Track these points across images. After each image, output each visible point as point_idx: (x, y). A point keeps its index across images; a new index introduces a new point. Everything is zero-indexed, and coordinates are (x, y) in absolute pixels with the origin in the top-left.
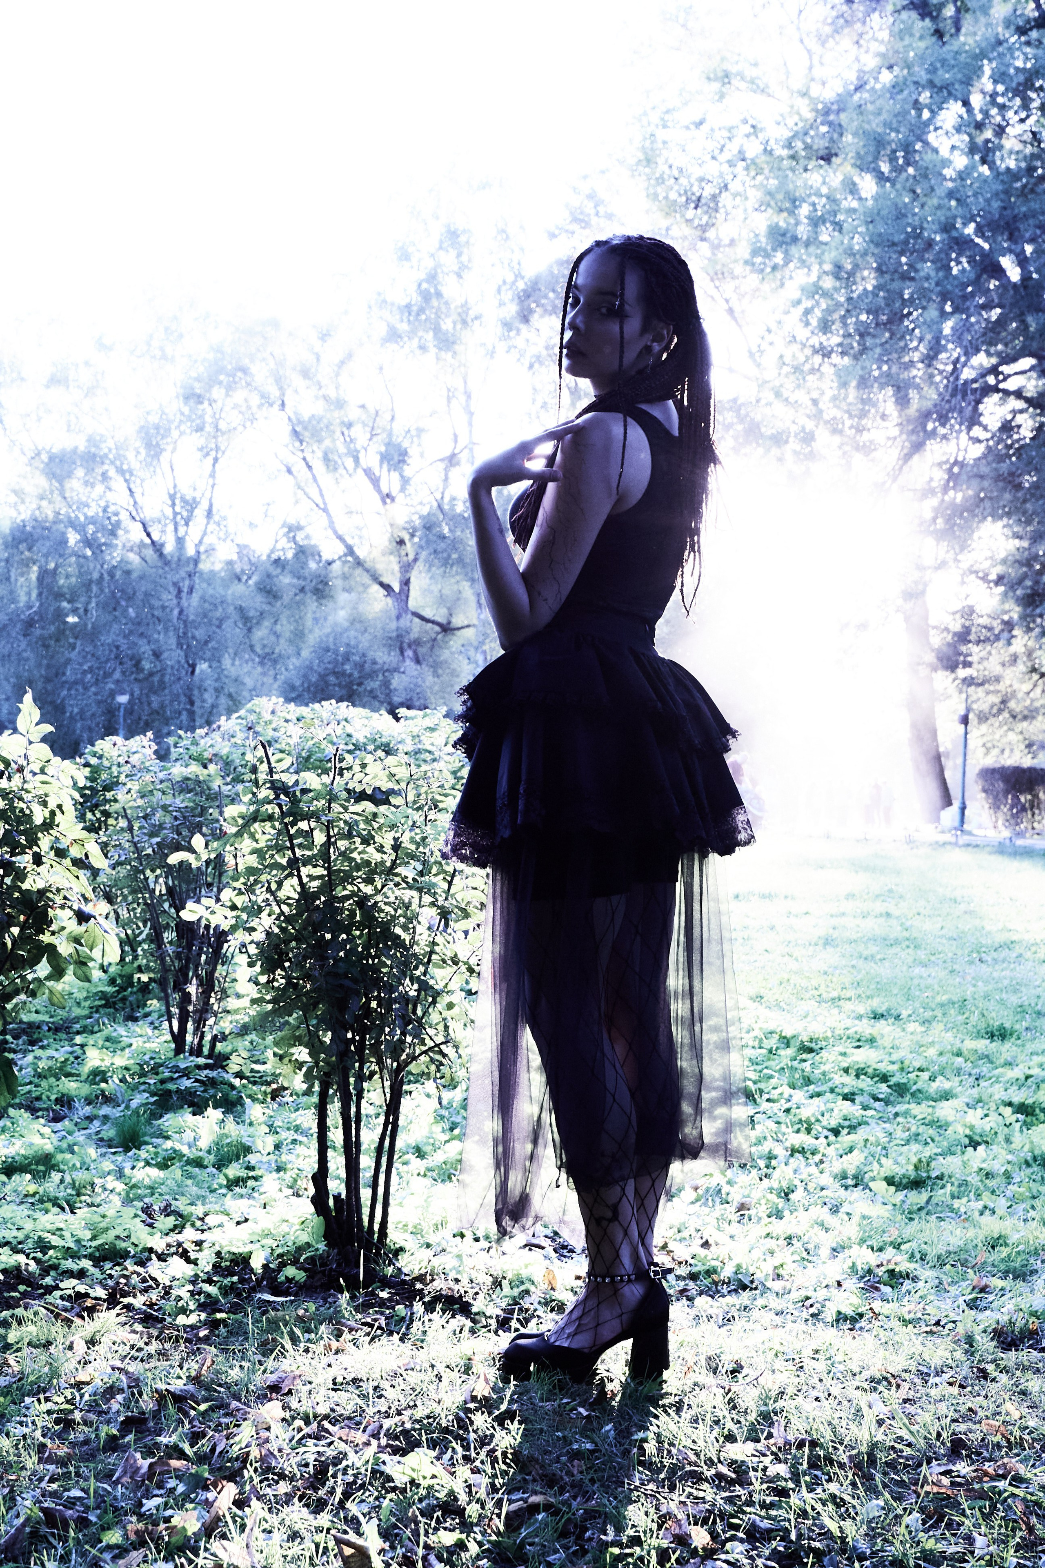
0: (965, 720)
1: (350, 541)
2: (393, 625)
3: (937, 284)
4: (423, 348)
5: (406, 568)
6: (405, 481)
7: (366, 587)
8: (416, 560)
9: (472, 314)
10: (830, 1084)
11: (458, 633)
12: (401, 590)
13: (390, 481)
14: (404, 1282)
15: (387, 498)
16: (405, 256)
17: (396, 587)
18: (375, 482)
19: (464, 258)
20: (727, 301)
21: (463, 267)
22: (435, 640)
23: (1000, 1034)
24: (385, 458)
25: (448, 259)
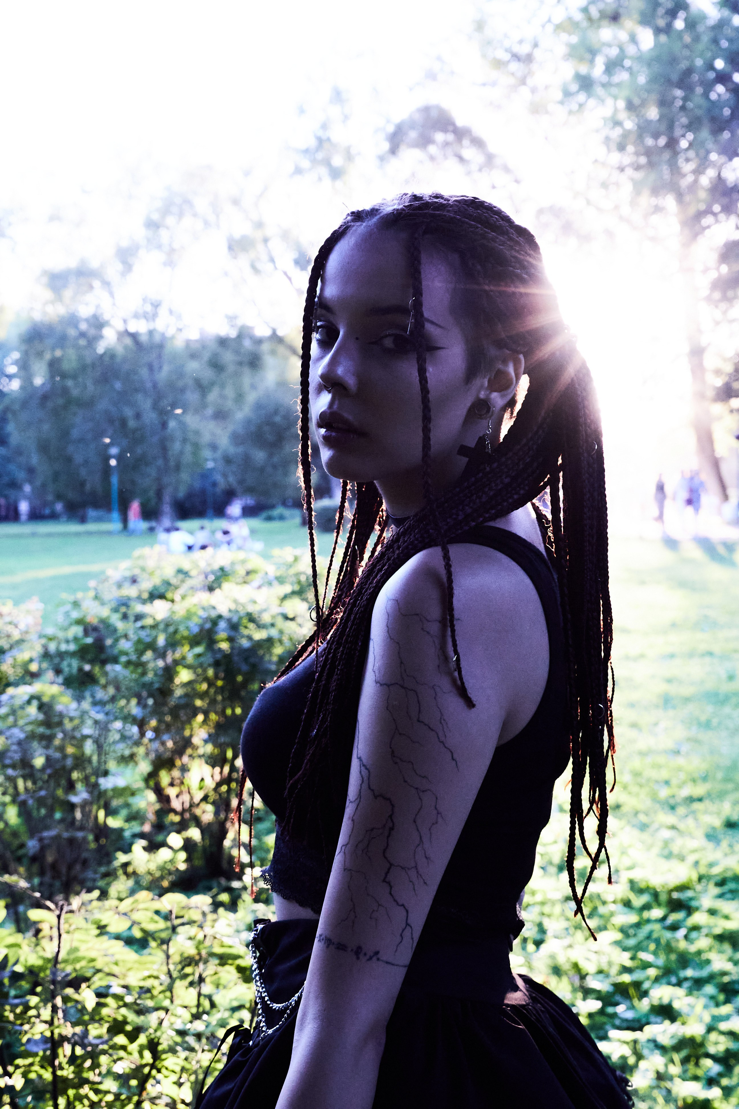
1: (274, 326)
4: (320, 179)
21: (346, 118)
25: (336, 112)
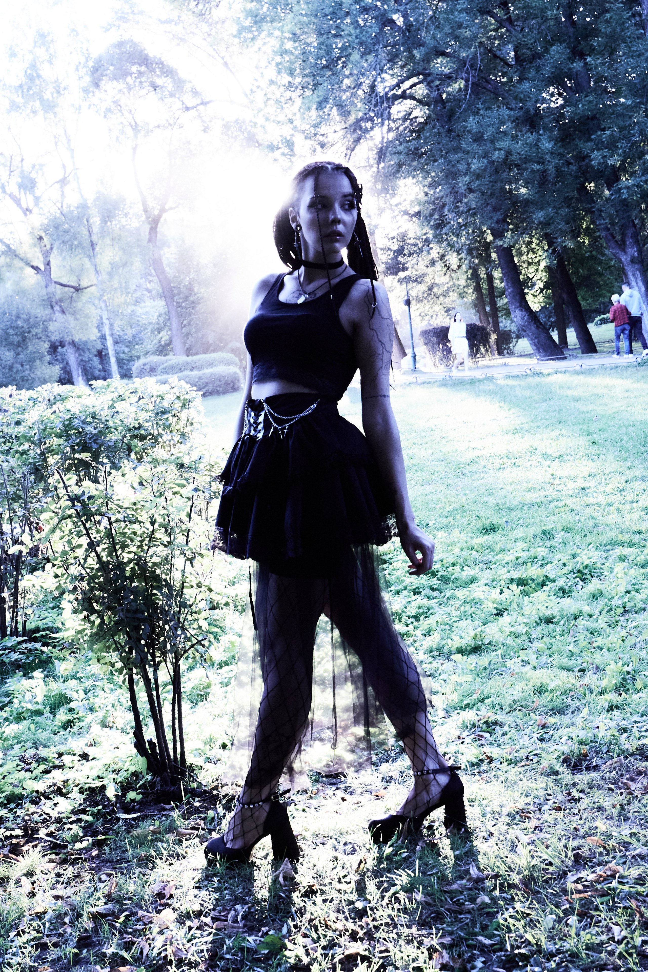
0: (408, 303)
1: (8, 242)
2: (44, 292)
3: (356, 38)
4: (34, 112)
5: (47, 254)
6: (37, 199)
7: (21, 269)
8: (52, 249)
9: (62, 86)
10: (404, 584)
11: (85, 291)
12: (45, 268)
13: (27, 200)
14: (205, 791)
15: (27, 211)
16: (13, 55)
17: (42, 267)
18: (18, 202)
19: (52, 51)
20: (223, 58)
21: (52, 57)
22: (72, 297)
23: (492, 529)
24: (22, 186)
25: (41, 53)
